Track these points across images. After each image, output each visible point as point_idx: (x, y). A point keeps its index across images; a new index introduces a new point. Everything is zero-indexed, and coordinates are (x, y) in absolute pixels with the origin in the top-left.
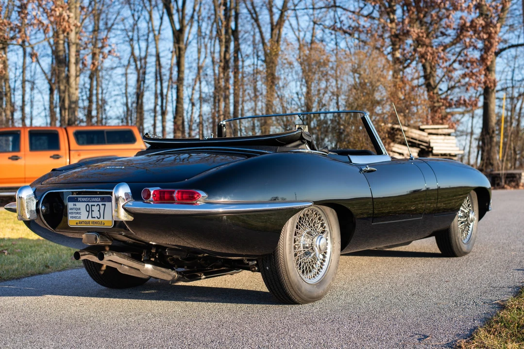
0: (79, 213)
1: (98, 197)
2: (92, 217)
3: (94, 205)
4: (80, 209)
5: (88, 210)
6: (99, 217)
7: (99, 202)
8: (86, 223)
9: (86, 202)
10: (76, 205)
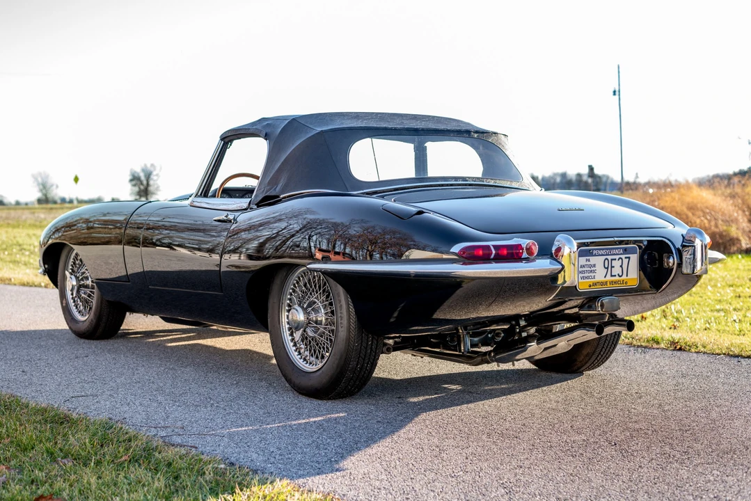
0: (594, 271)
1: (620, 248)
2: (612, 276)
3: (615, 259)
4: (594, 266)
5: (606, 266)
6: (620, 274)
7: (621, 254)
8: (602, 283)
9: (604, 255)
10: (589, 261)
